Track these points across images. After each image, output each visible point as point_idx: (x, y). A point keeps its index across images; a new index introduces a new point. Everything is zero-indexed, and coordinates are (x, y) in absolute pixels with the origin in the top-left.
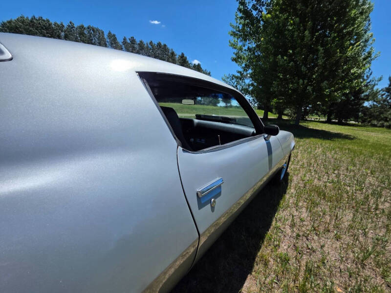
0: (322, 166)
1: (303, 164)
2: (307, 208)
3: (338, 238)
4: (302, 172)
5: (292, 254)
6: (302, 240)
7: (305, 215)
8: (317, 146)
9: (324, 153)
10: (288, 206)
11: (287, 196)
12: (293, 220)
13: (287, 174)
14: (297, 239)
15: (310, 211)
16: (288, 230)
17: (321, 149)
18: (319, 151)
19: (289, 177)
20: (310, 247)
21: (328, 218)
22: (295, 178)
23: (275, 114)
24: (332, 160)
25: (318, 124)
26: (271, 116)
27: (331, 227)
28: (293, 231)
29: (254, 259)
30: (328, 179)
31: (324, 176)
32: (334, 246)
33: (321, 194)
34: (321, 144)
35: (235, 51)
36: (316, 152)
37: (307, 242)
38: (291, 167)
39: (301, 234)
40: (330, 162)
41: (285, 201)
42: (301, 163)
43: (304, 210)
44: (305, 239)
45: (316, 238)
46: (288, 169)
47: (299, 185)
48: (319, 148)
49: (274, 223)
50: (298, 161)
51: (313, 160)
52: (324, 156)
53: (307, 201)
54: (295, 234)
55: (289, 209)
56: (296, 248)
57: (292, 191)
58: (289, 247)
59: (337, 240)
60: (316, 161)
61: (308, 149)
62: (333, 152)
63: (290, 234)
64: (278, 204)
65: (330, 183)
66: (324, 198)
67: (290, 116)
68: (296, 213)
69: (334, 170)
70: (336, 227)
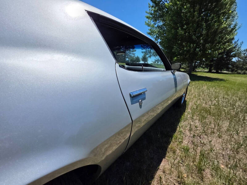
0: (207, 96)
1: (195, 95)
2: (199, 120)
3: (220, 137)
4: (195, 100)
5: (190, 146)
6: (197, 138)
7: (198, 123)
10: (187, 119)
11: (186, 113)
12: (190, 127)
13: (185, 101)
14: (194, 137)
15: (201, 122)
16: (188, 133)
18: (205, 88)
19: (187, 103)
20: (202, 142)
21: (213, 126)
22: (190, 103)
24: (214, 93)
25: (203, 73)
27: (215, 131)
28: (191, 134)
29: (166, 150)
30: (212, 104)
31: (209, 102)
32: (218, 141)
33: (208, 111)
34: (206, 84)
36: (203, 88)
37: (200, 139)
38: (188, 97)
39: (196, 135)
40: (212, 94)
41: (184, 116)
42: (194, 95)
43: (197, 121)
44: (198, 138)
45: (206, 137)
46: (186, 99)
47: (193, 107)
48: (205, 86)
49: (178, 129)
50: (192, 94)
51: (201, 93)
52: (209, 90)
53: (199, 116)
54: (192, 135)
55: (187, 121)
56: (193, 143)
57: (189, 110)
58: (188, 142)
59: (220, 138)
60: (203, 93)
61: (197, 86)
62: (214, 88)
63: (189, 135)
64: (181, 117)
65: (213, 106)
66: (210, 114)
67: (185, 69)
68: (192, 123)
69: (215, 98)
70: (219, 130)
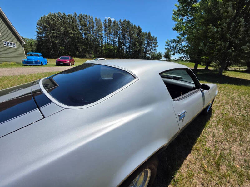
0: (237, 105)
1: (223, 103)
2: (223, 129)
3: (241, 145)
4: (222, 108)
5: (212, 148)
6: (219, 143)
7: (221, 131)
8: (235, 91)
9: (239, 96)
10: (211, 127)
11: (211, 122)
12: (214, 134)
13: (211, 109)
14: (216, 143)
15: (225, 130)
16: (211, 139)
17: (237, 94)
18: (236, 95)
19: (213, 111)
20: (223, 147)
21: (236, 135)
22: (216, 112)
23: (203, 65)
24: (245, 102)
25: (238, 73)
26: (200, 67)
27: (237, 140)
28: (213, 139)
29: (192, 148)
30: (240, 114)
31: (237, 111)
32: (238, 148)
33: (234, 122)
34: (238, 90)
35: (176, 23)
36: (234, 95)
37: (222, 145)
38: (214, 104)
39: (218, 141)
40: (243, 103)
41: (209, 124)
42: (221, 103)
43: (221, 129)
44: (220, 143)
45: (227, 143)
46: (212, 106)
47: (219, 116)
48: (236, 93)
49: (202, 134)
50: (219, 101)
51: (230, 101)
52: (240, 98)
53: (224, 125)
54: (214, 141)
55: (211, 128)
56: (215, 146)
57: (214, 119)
58: (211, 146)
59: (240, 146)
60: (232, 101)
61: (227, 93)
62: (247, 96)
63: (212, 140)
64: (205, 124)
65: (241, 116)
66: (235, 125)
67: (215, 67)
68: (216, 131)
69: (246, 108)
70: (241, 140)
